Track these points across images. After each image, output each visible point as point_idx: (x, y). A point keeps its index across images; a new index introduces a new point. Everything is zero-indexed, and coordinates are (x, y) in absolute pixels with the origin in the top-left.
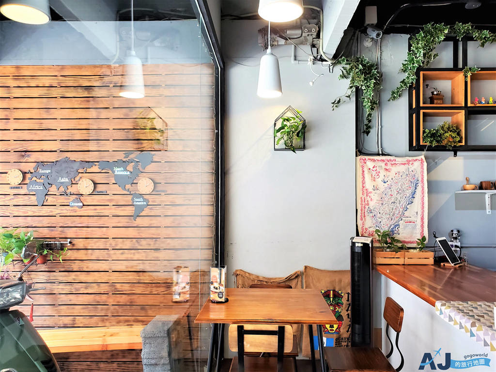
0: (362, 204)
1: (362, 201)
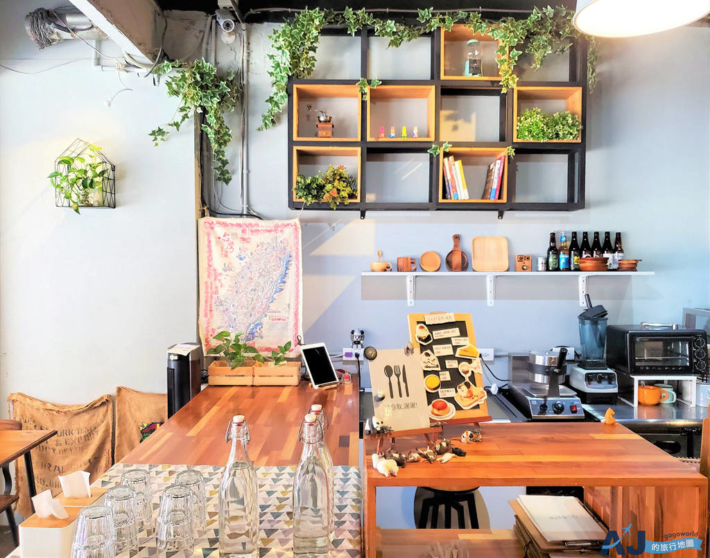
0: (207, 292)
1: (207, 288)
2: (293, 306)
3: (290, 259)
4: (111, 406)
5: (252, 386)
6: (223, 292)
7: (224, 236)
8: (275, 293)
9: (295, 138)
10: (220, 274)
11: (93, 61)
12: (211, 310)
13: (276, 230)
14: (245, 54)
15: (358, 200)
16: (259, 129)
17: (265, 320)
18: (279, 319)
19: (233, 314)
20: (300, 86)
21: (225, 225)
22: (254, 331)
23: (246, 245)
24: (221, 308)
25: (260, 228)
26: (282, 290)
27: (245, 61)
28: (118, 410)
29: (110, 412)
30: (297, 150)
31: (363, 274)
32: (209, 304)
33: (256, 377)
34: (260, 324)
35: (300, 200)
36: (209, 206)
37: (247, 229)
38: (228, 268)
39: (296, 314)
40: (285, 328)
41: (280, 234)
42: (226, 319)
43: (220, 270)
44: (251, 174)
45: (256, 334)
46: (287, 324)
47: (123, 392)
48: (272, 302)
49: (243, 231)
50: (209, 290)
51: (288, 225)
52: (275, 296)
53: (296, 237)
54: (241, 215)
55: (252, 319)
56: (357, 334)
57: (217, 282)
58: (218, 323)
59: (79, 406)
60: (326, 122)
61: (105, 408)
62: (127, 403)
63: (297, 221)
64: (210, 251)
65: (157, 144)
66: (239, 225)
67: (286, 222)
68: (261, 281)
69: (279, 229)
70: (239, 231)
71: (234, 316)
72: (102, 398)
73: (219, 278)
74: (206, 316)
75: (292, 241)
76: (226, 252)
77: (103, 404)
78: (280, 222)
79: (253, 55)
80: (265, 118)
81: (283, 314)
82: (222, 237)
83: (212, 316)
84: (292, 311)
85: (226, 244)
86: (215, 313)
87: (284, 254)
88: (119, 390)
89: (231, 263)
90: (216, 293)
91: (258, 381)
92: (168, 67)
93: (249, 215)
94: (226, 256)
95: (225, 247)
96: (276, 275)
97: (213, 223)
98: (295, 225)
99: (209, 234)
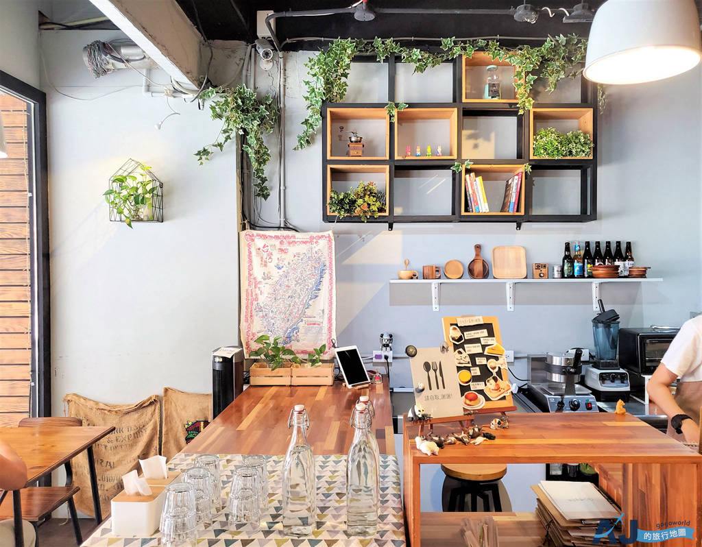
0: (247, 299)
1: (247, 295)
2: (326, 311)
3: (324, 268)
4: (158, 405)
5: (291, 386)
6: (262, 299)
7: (264, 247)
8: (310, 300)
9: (329, 157)
10: (260, 282)
11: (143, 88)
12: (251, 316)
13: (311, 242)
14: (282, 80)
15: (387, 214)
16: (295, 149)
17: (301, 325)
18: (314, 324)
19: (272, 319)
20: (333, 110)
21: (265, 237)
22: (291, 335)
23: (284, 256)
24: (261, 314)
25: (296, 240)
26: (317, 296)
27: (282, 86)
28: (165, 409)
29: (157, 411)
30: (331, 168)
31: (392, 281)
32: (249, 310)
33: (294, 377)
34: (298, 328)
35: (334, 214)
36: (249, 220)
37: (284, 240)
38: (267, 277)
39: (330, 319)
40: (319, 332)
41: (315, 245)
42: (265, 324)
43: (259, 279)
44: (287, 190)
45: (293, 338)
46: (321, 329)
47: (170, 392)
48: (308, 308)
49: (281, 243)
50: (250, 298)
51: (322, 236)
52: (310, 302)
53: (330, 247)
54: (279, 228)
55: (289, 324)
56: (386, 337)
57: (257, 289)
58: (258, 327)
59: (129, 405)
60: (356, 142)
61: (153, 407)
62: (173, 403)
63: (330, 233)
64: (251, 261)
65: (201, 164)
66: (277, 237)
67: (321, 234)
68: (298, 288)
69: (315, 241)
70: (277, 243)
71: (273, 321)
72: (151, 398)
73: (259, 286)
74: (247, 321)
75: (326, 252)
76: (266, 262)
77: (151, 404)
78: (315, 235)
79: (289, 80)
80: (301, 138)
81: (318, 319)
82: (261, 248)
83: (252, 322)
84: (326, 316)
85: (265, 255)
86: (256, 319)
87: (319, 263)
88: (166, 390)
89: (269, 272)
90: (257, 299)
91: (296, 381)
92: (212, 93)
93: (286, 228)
94: (265, 265)
95: (264, 257)
96: (311, 282)
97: (253, 235)
98: (329, 237)
99: (249, 246)
